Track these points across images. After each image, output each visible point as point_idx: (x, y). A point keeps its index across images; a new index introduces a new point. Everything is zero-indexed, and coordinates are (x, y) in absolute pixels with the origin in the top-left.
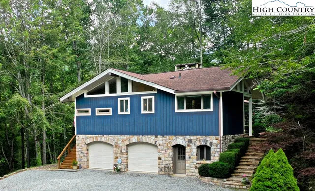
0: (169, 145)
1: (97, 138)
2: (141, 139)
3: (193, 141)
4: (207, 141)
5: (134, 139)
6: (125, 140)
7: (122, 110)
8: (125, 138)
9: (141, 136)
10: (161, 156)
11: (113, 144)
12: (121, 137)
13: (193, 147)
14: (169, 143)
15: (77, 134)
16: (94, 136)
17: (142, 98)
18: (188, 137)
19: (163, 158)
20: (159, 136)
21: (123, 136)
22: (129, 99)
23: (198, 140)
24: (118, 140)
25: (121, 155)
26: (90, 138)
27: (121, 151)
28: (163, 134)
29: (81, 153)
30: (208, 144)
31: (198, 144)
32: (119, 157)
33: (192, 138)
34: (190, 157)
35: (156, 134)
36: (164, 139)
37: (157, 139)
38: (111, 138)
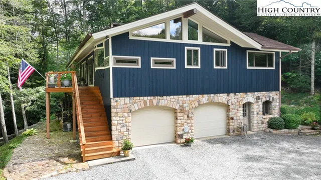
0: (241, 103)
1: (151, 101)
2: (213, 98)
3: (261, 97)
4: (270, 97)
5: (205, 98)
6: (193, 101)
7: (189, 64)
8: (193, 99)
9: (212, 95)
10: (233, 116)
11: (177, 108)
12: (188, 98)
13: (260, 103)
14: (241, 101)
15: (114, 97)
16: (146, 98)
17: (215, 50)
18: (256, 93)
19: (235, 118)
20: (231, 94)
21: (191, 96)
22: (199, 49)
23: (264, 96)
24: (184, 102)
25: (189, 121)
26: (139, 102)
27: (188, 117)
28: (235, 92)
29: (123, 126)
30: (271, 100)
31: (264, 100)
32: (185, 124)
33: (259, 95)
34: (258, 114)
35: (228, 92)
36: (236, 97)
37: (230, 98)
38: (174, 100)
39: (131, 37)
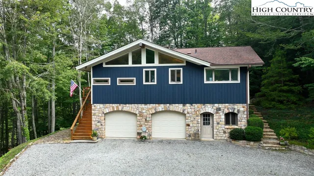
0: (198, 113)
1: (117, 107)
2: (169, 107)
3: (222, 109)
4: (234, 109)
5: (161, 107)
6: (151, 109)
7: (147, 80)
8: (151, 107)
9: (168, 105)
10: (189, 123)
11: (137, 113)
12: (146, 106)
13: (221, 114)
14: (198, 111)
15: (93, 103)
16: (114, 105)
17: (170, 69)
18: (216, 105)
19: (191, 125)
20: (188, 105)
21: (148, 105)
22: (155, 69)
23: (226, 108)
24: (143, 109)
25: (146, 123)
26: (109, 108)
27: (146, 120)
28: (191, 103)
29: (99, 122)
30: (236, 112)
31: (226, 111)
32: (143, 125)
33: (220, 106)
34: (218, 123)
35: (184, 103)
36: (192, 107)
37: (185, 108)
38: (134, 107)
39: (104, 66)
